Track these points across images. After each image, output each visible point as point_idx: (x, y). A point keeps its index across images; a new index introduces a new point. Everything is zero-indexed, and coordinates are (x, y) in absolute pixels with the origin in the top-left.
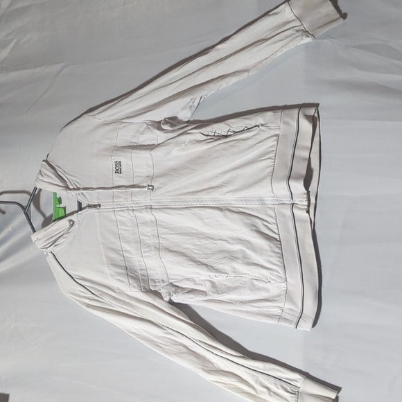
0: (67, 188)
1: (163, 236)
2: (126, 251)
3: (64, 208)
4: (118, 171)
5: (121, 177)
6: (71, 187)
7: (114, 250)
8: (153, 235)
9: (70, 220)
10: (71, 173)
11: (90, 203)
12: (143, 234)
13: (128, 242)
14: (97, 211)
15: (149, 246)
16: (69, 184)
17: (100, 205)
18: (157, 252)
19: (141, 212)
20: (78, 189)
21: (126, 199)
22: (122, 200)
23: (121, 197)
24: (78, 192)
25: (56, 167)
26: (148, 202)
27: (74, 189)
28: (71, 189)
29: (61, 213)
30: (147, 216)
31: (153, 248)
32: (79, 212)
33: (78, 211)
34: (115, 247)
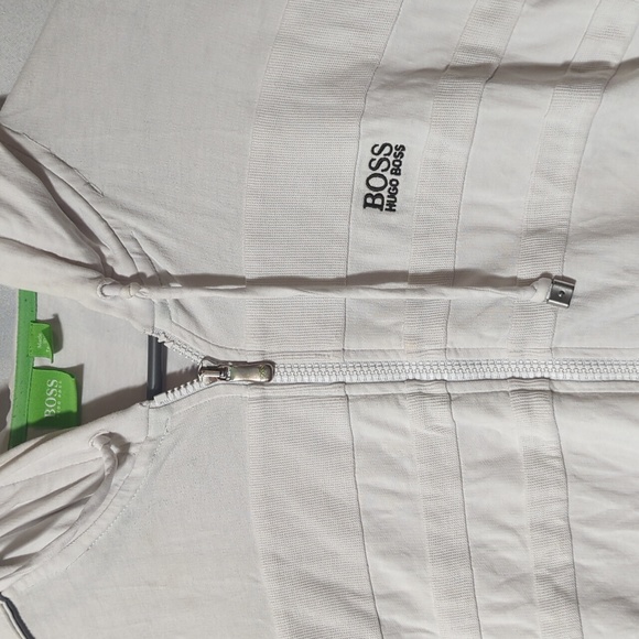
0: (104, 273)
1: (595, 533)
2: (392, 597)
3: (76, 373)
4: (382, 198)
5: (390, 228)
6: (123, 270)
7: (329, 591)
8: (542, 527)
9: (111, 438)
10: (126, 198)
11: (221, 356)
12: (489, 520)
13: (404, 554)
14: (255, 393)
15: (516, 580)
16: (110, 250)
17: (268, 367)
18: (565, 614)
19: (491, 410)
20: (161, 280)
21: (416, 339)
22: (393, 343)
23: (383, 331)
24: (157, 295)
25: (45, 161)
26: (536, 363)
27: (139, 280)
28: (122, 282)
29: (58, 399)
30: (518, 430)
31: (539, 592)
32: (160, 399)
33: (147, 393)
34: (335, 577)
